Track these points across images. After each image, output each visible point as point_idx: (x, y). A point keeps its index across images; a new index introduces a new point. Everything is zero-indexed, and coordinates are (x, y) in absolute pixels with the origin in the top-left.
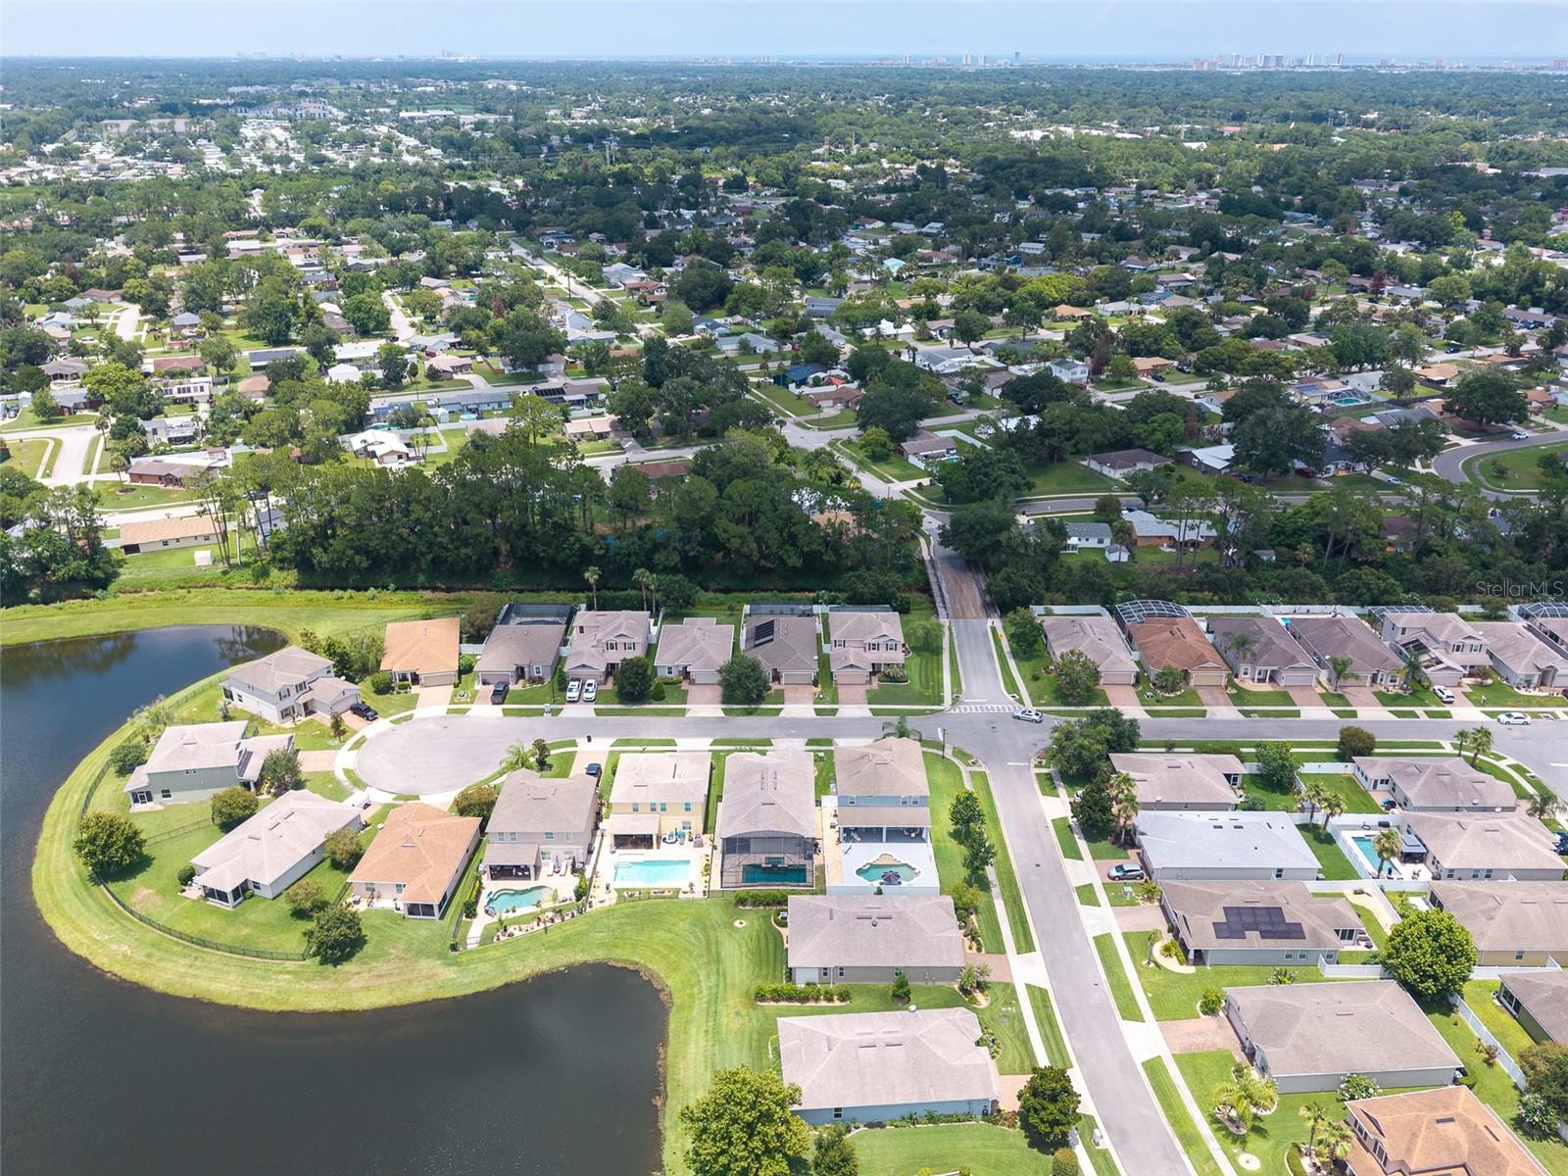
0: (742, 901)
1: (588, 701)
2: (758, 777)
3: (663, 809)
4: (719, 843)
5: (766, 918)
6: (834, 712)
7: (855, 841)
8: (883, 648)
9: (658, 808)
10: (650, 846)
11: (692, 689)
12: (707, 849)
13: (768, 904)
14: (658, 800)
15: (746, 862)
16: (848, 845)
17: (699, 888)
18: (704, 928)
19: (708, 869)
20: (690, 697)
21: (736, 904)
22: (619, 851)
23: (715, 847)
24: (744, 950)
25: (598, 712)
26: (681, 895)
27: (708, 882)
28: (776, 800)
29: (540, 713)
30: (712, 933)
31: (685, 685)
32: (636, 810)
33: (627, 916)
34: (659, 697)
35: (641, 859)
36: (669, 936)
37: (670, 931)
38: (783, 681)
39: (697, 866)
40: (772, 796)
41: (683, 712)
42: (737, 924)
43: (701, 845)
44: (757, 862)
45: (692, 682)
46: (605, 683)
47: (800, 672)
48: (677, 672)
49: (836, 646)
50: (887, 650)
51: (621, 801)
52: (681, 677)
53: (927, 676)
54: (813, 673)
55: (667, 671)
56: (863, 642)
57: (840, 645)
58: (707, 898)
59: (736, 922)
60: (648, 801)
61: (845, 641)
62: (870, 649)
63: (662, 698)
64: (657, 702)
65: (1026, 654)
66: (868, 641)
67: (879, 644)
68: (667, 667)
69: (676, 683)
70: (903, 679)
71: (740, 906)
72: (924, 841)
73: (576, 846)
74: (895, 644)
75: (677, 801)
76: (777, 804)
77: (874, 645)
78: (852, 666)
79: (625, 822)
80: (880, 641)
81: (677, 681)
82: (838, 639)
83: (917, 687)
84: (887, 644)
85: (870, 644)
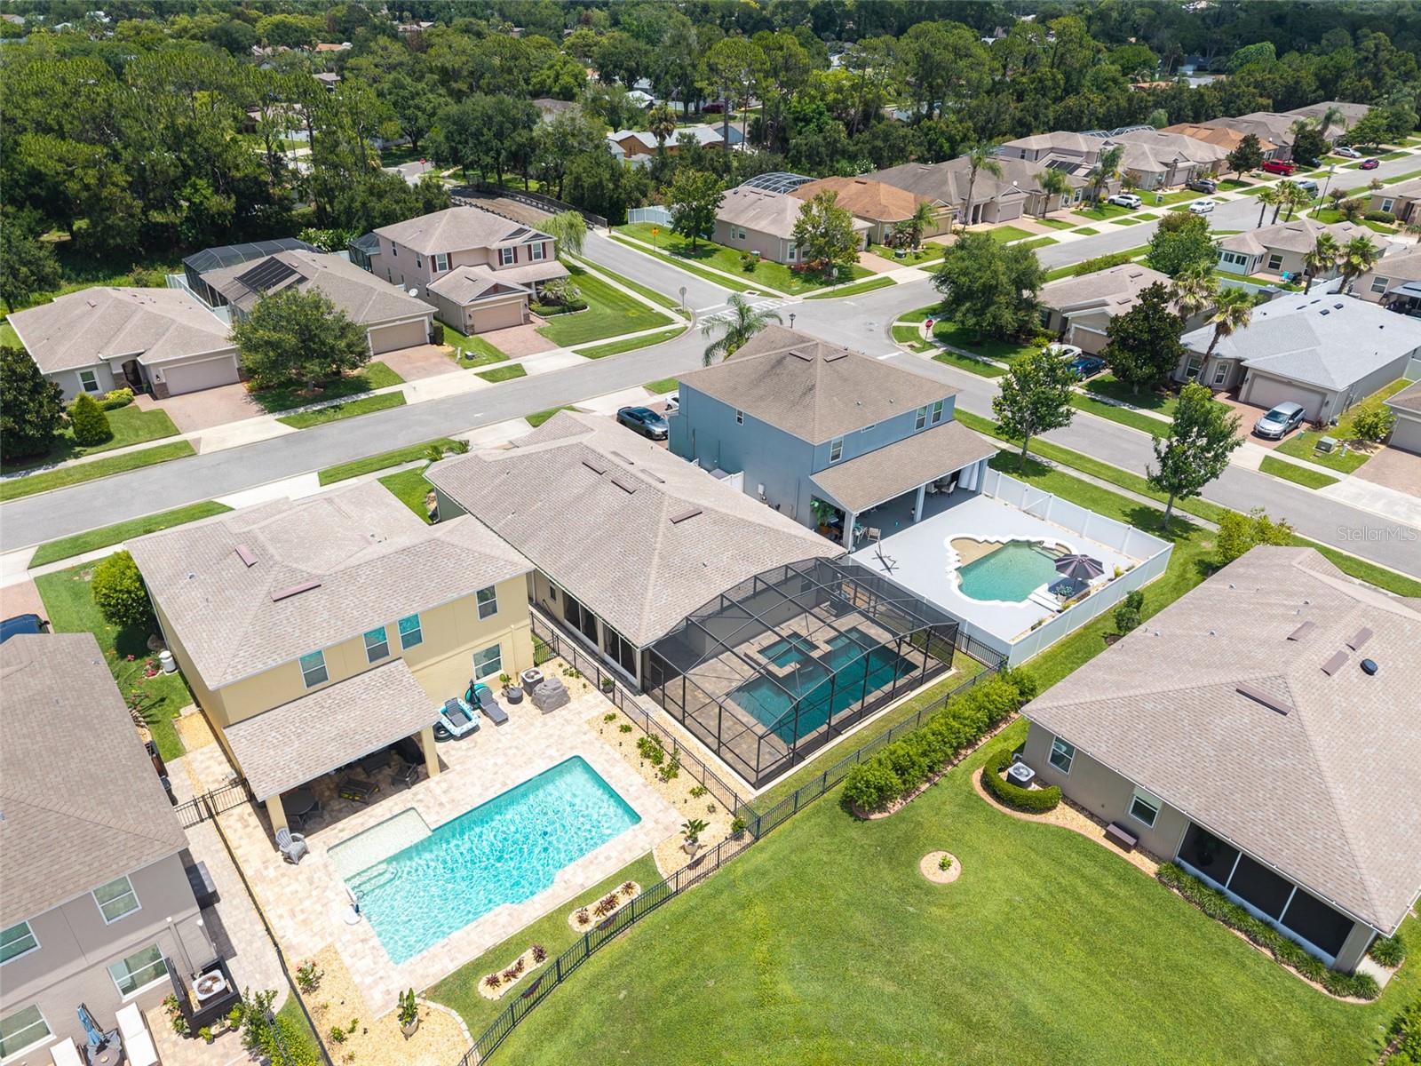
2: (584, 474)
3: (413, 637)
6: (519, 371)
8: (523, 255)
9: (394, 639)
10: (419, 773)
11: (168, 407)
14: (386, 613)
20: (177, 420)
21: (858, 816)
23: (606, 686)
28: (696, 501)
31: (144, 403)
32: (316, 678)
34: (95, 434)
41: (185, 450)
42: (934, 874)
45: (160, 392)
47: (401, 320)
48: (109, 382)
49: (435, 270)
50: (530, 259)
51: (260, 667)
52: (126, 390)
53: (602, 297)
54: (426, 318)
55: (81, 383)
56: (486, 250)
57: (442, 267)
58: (753, 843)
59: (925, 873)
60: (348, 634)
61: (449, 255)
62: (501, 264)
63: (102, 437)
64: (99, 448)
65: (695, 252)
66: (496, 245)
67: (515, 248)
68: (78, 374)
69: (122, 405)
70: (580, 304)
71: (872, 817)
72: (974, 493)
73: (169, 919)
74: (544, 244)
75: (455, 596)
76: (706, 508)
77: (508, 250)
78: (497, 289)
79: (299, 736)
80: (518, 241)
81: (119, 400)
82: (436, 252)
83: (609, 311)
84: (529, 246)
85: (500, 251)
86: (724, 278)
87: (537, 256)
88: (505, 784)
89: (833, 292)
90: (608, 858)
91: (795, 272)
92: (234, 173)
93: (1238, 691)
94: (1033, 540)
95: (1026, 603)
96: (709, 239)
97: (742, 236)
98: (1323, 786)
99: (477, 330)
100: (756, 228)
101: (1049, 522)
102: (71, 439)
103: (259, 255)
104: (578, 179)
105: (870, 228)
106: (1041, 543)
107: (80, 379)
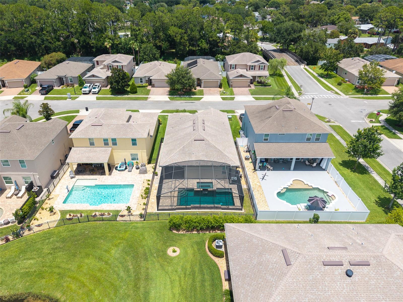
0: (175, 226)
1: (94, 93)
2: (191, 123)
3: (115, 143)
4: (159, 170)
5: (200, 244)
6: (233, 99)
7: (269, 170)
8: (257, 68)
9: (110, 142)
10: (103, 173)
11: (153, 89)
12: (149, 176)
13: (202, 229)
14: (110, 136)
15: (181, 186)
16: (263, 172)
17: (137, 211)
18: (136, 257)
19: (148, 192)
20: (151, 92)
21: (171, 229)
22: (77, 177)
23: (155, 174)
24: (177, 290)
25: (98, 99)
26: (119, 218)
27: (146, 204)
28: (205, 137)
29: (65, 99)
30: (143, 264)
31: (149, 88)
32: (92, 144)
33: (64, 240)
34: (134, 92)
35: (93, 183)
36: (99, 264)
37: (100, 259)
38: (203, 85)
39: (138, 190)
40: (203, 135)
41: (146, 99)
42: (170, 252)
43: (145, 172)
44: (190, 186)
45: (153, 86)
46: (106, 87)
47: (212, 80)
48: (145, 81)
49: (231, 69)
50: (259, 69)
51: (80, 137)
52: (147, 84)
53: (280, 84)
54: (219, 80)
55: (140, 80)
56: (246, 65)
57: (233, 68)
58: (143, 221)
59: (169, 250)
60: (101, 137)
61: (236, 65)
62: (250, 69)
63: (135, 92)
64: (133, 94)
65: (327, 77)
66: (249, 64)
67: (255, 66)
68: (139, 78)
69: (145, 87)
70: (269, 84)
71: (173, 231)
72: (324, 170)
73: (32, 173)
74: (264, 66)
75: (125, 137)
76: (207, 140)
77: (252, 66)
78: (241, 76)
79: (82, 154)
80: (256, 64)
81: (145, 86)
82: (232, 64)
83: (277, 88)
84: (260, 66)
85: (250, 66)
86: (327, 86)
87: (262, 69)
88: (115, 183)
89: (363, 97)
90: (114, 207)
91: (356, 88)
92: (211, 39)
93: (282, 250)
94: (325, 190)
95: (295, 206)
96: (336, 73)
97: (346, 74)
98: (273, 292)
99: (233, 86)
100: (350, 71)
101: (340, 188)
102: (128, 91)
103: (194, 59)
104: (302, 49)
105: (400, 78)
106: (327, 192)
107: (140, 79)
